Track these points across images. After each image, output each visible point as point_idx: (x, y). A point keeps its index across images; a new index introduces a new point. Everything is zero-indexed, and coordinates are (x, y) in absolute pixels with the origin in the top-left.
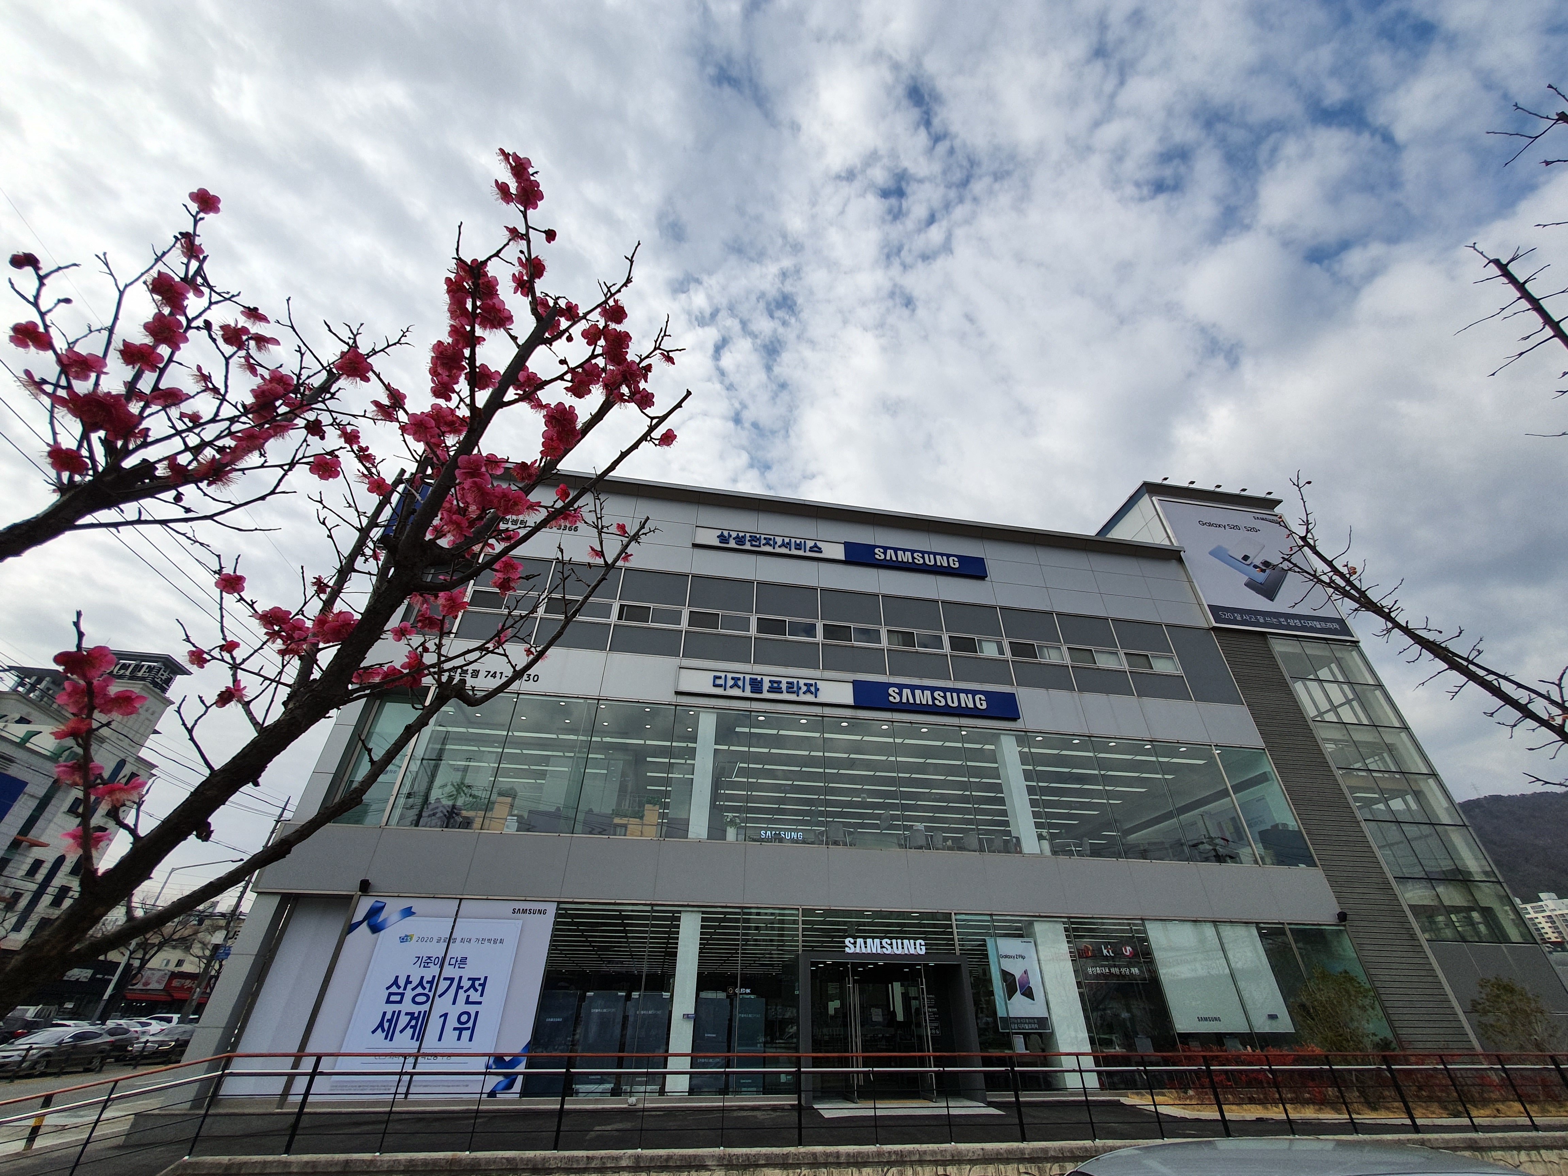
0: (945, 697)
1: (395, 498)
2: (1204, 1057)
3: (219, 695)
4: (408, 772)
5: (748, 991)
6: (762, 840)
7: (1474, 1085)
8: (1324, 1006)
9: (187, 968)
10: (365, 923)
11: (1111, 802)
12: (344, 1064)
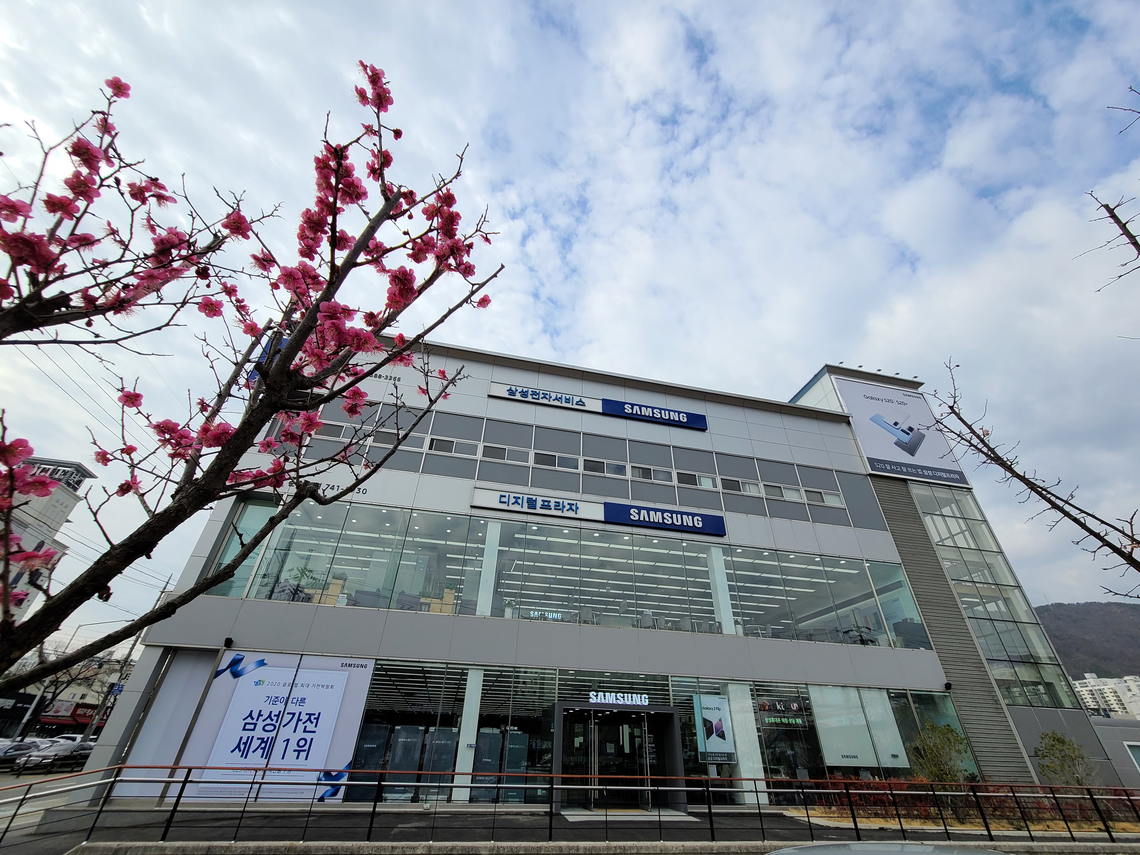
0: (672, 518)
1: (265, 340)
2: (845, 783)
3: (119, 487)
4: (264, 558)
5: (516, 728)
6: (532, 618)
7: (1032, 808)
8: (932, 750)
9: (88, 700)
10: (229, 670)
11: (789, 598)
12: (208, 775)
